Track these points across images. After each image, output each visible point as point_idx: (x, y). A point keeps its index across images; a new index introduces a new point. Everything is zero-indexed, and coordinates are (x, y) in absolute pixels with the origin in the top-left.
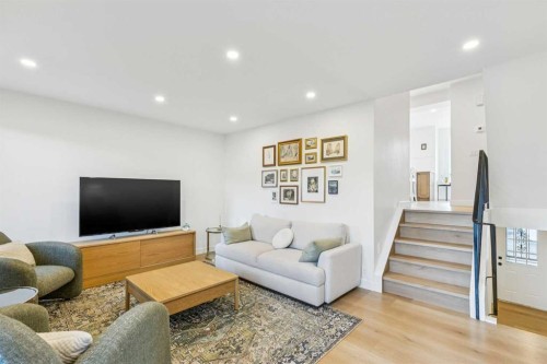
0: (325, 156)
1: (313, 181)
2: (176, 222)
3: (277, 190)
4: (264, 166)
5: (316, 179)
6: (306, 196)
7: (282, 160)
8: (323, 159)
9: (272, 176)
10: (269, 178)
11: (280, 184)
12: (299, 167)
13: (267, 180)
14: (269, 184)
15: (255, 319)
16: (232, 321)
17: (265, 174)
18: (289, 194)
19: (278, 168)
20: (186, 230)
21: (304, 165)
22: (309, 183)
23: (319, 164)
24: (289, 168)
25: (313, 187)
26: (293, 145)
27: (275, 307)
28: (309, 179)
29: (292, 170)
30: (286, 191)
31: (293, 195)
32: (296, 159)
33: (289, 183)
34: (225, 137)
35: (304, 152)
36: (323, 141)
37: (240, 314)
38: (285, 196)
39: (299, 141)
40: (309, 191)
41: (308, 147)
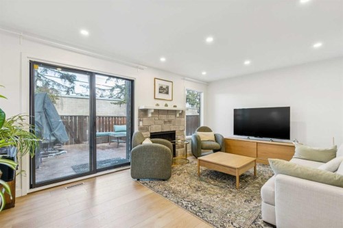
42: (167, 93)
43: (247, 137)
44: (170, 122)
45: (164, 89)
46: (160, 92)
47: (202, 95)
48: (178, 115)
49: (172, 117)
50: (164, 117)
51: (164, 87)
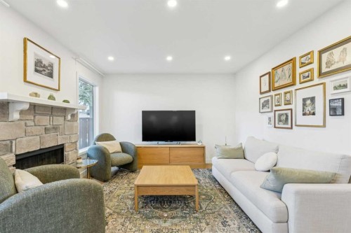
0: (324, 70)
1: (308, 102)
2: (193, 139)
3: (272, 115)
4: (261, 93)
5: (313, 99)
6: (301, 119)
7: (276, 85)
8: (321, 74)
9: (268, 101)
10: (265, 104)
11: (275, 108)
12: (292, 89)
13: (263, 106)
14: (266, 110)
15: (204, 225)
16: (186, 217)
17: (262, 101)
18: (283, 118)
19: (272, 93)
20: (200, 144)
21: (298, 86)
22: (304, 105)
23: (317, 81)
24: (282, 91)
25: (309, 109)
26: (286, 67)
27: (230, 223)
28: (304, 100)
29: (286, 93)
30: (280, 116)
31: (287, 119)
32: (289, 81)
33: (283, 107)
34: (234, 75)
35: (299, 71)
36: (321, 52)
37: (196, 215)
38: (280, 121)
39: (293, 61)
40: (304, 114)
41: (303, 65)
42: (51, 75)
43: (156, 142)
44: (55, 128)
45: (44, 66)
46: (36, 71)
47: (97, 90)
48: (69, 117)
49: (59, 120)
50: (45, 120)
51: (45, 63)
